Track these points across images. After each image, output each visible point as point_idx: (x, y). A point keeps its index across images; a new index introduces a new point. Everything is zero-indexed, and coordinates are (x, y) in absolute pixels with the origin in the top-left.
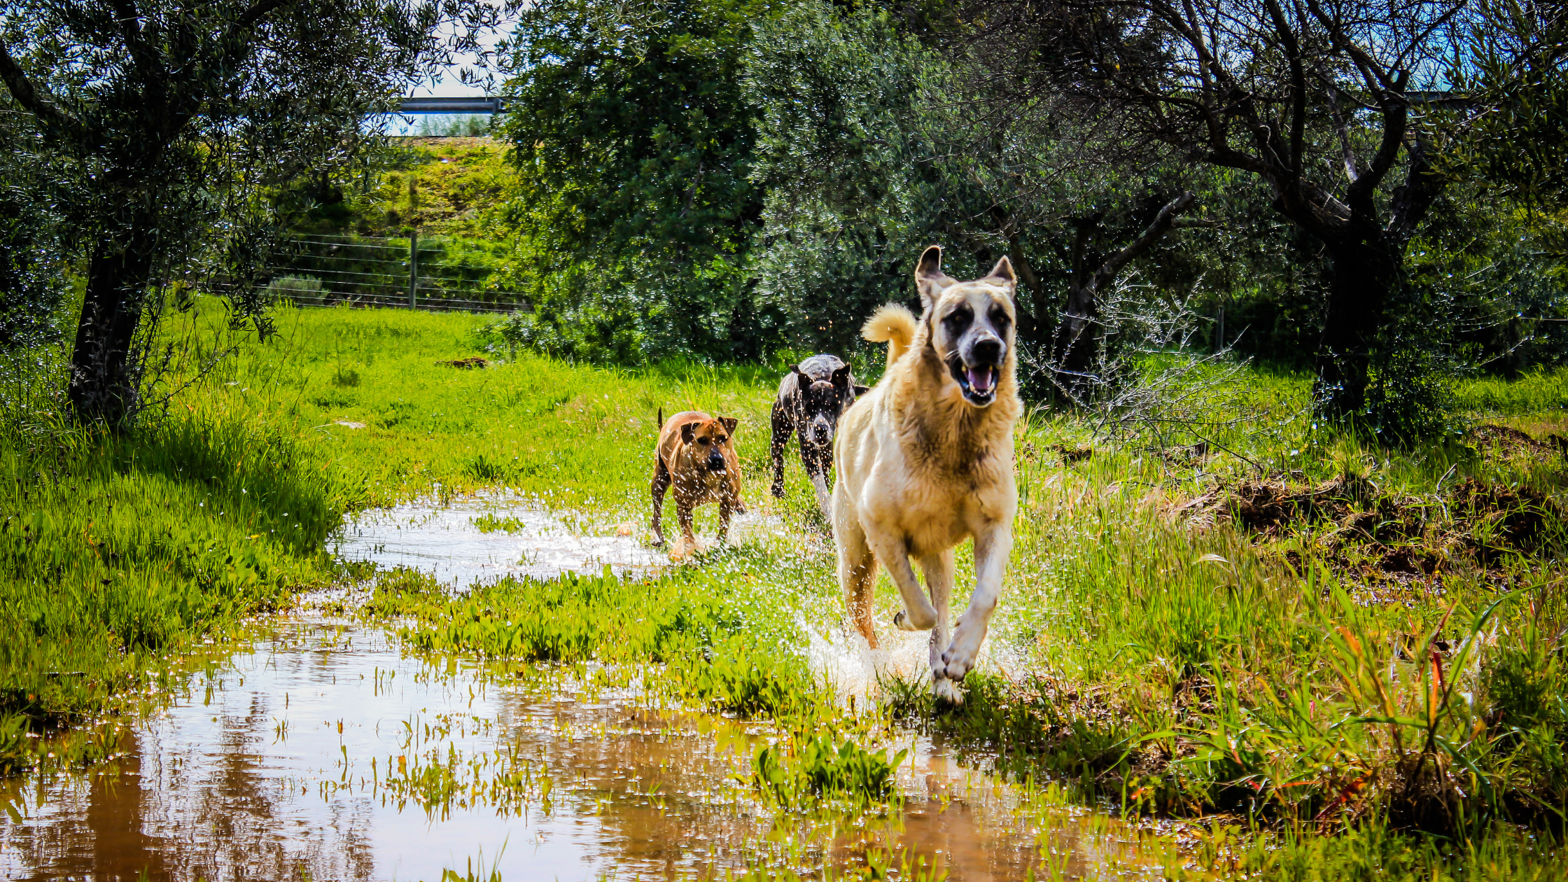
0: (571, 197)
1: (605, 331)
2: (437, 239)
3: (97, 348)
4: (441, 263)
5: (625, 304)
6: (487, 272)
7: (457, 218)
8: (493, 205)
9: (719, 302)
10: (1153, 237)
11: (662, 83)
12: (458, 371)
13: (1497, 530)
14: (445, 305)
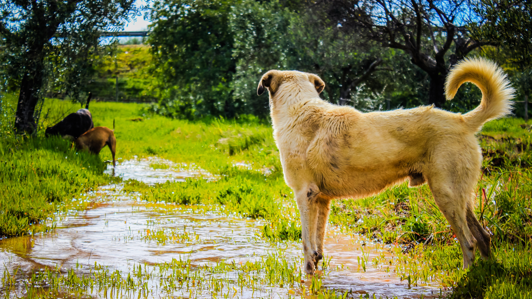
0: (170, 64)
1: (182, 109)
2: (125, 79)
3: (24, 110)
4: (126, 87)
5: (188, 100)
6: (142, 90)
7: (130, 72)
8: (143, 67)
9: (221, 99)
10: (368, 74)
11: (201, 26)
12: (133, 123)
13: (490, 163)
14: (128, 101)
